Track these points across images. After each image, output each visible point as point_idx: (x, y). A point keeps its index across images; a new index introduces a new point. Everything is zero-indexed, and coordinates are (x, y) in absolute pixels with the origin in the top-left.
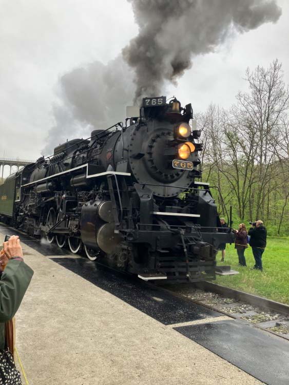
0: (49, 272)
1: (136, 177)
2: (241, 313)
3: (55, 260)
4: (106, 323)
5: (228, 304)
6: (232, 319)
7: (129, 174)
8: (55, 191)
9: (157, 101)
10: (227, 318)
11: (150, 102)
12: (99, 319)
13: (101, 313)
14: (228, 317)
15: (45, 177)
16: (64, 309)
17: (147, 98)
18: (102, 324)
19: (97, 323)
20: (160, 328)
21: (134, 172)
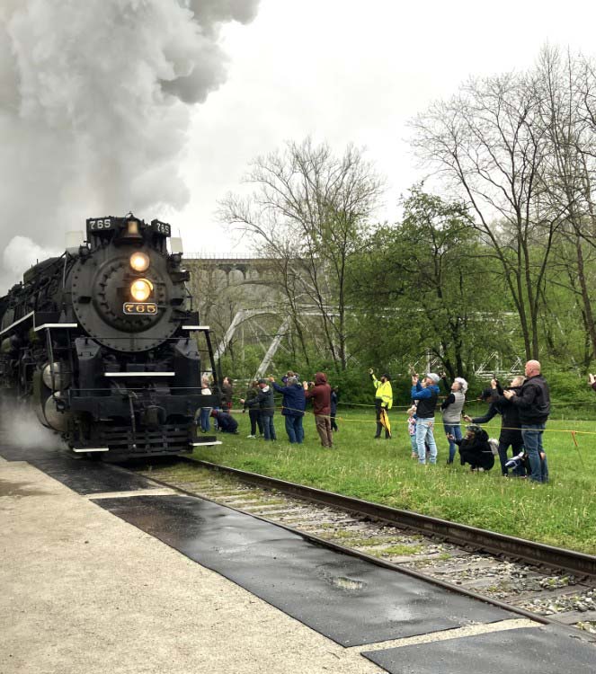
0: (79, 534)
1: (86, 328)
2: (580, 610)
3: (104, 504)
4: (185, 651)
5: (552, 590)
6: (538, 625)
7: (76, 325)
8: (22, 348)
9: (103, 223)
10: (524, 623)
11: (96, 224)
12: (172, 641)
13: (182, 626)
14: (528, 620)
15: (14, 321)
16: (86, 620)
17: (91, 220)
18: (175, 651)
19: (163, 651)
20: (327, 656)
21: (81, 321)
